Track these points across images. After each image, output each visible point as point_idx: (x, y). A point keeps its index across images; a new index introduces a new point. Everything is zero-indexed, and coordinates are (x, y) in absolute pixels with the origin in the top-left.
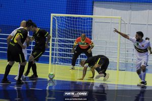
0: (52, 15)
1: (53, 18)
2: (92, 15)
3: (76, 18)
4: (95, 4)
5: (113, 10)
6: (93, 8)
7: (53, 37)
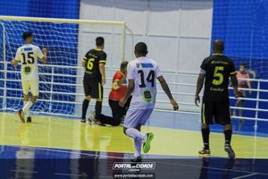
2: (78, 18)
5: (117, 10)
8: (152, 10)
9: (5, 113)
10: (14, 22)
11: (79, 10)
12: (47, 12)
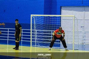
0: (32, 15)
1: (32, 18)
2: (61, 15)
3: (47, 17)
4: (62, 8)
6: (61, 10)
7: (32, 29)
8: (86, 11)
9: (35, 47)
10: (37, 17)
11: (61, 12)
12: (51, 13)
